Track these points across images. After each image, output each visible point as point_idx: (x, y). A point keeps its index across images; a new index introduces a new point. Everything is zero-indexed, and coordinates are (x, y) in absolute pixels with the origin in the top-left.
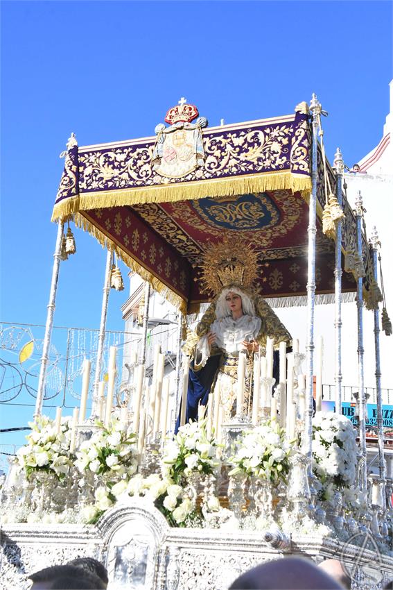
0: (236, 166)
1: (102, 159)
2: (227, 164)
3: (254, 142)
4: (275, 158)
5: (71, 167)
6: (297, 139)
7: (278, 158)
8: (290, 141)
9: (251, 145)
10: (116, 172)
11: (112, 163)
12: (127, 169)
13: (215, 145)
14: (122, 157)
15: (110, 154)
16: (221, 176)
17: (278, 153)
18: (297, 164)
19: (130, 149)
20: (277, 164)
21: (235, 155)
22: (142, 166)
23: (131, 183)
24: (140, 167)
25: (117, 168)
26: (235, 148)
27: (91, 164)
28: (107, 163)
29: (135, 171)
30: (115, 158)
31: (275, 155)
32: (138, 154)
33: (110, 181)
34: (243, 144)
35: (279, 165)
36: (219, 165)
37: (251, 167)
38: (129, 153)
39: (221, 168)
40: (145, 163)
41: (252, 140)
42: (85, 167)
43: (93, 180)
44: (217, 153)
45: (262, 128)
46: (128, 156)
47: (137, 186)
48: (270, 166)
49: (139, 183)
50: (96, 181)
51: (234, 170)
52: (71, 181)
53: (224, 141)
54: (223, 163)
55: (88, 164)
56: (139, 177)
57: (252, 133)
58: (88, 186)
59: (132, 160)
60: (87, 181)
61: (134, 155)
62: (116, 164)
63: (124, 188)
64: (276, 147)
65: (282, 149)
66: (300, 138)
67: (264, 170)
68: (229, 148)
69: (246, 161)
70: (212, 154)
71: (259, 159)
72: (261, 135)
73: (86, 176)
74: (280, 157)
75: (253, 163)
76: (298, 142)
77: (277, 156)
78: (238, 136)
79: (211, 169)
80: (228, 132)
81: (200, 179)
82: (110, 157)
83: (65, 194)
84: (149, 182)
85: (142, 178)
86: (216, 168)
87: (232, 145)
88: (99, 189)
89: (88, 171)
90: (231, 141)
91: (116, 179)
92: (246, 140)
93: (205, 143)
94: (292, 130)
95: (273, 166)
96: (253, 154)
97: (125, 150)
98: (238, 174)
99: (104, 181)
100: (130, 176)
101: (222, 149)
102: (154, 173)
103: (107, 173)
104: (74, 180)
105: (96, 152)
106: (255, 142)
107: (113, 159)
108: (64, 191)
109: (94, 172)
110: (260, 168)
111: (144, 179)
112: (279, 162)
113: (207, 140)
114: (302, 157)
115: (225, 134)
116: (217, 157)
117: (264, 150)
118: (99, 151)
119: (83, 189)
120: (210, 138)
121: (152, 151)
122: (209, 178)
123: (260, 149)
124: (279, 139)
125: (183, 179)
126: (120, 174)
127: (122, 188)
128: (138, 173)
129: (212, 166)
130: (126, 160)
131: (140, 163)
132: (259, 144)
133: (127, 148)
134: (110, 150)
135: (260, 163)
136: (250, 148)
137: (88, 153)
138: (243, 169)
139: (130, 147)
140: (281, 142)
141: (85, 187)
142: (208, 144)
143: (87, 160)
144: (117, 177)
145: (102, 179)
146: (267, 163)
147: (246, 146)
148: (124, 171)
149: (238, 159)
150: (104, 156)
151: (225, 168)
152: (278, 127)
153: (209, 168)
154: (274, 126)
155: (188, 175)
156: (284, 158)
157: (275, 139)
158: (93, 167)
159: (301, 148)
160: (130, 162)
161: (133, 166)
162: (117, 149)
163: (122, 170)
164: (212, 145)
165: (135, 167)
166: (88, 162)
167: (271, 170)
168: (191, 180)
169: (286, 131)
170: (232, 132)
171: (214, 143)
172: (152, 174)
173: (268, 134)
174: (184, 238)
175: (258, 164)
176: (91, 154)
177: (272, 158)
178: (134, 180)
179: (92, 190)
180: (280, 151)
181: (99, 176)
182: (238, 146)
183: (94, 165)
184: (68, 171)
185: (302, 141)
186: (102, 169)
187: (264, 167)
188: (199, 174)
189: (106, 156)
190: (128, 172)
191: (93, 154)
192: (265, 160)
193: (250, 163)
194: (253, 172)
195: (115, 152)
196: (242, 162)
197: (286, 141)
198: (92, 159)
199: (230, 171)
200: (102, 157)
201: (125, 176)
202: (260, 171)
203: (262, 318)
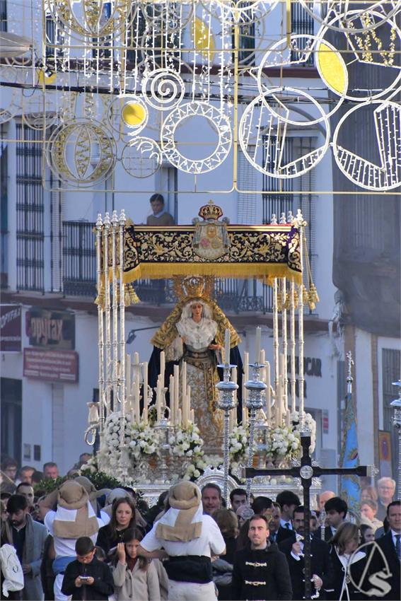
0: (251, 256)
2: (246, 254)
3: (264, 242)
5: (132, 243)
6: (293, 245)
7: (279, 255)
8: (287, 244)
9: (262, 243)
10: (166, 250)
11: (162, 242)
12: (174, 248)
13: (237, 240)
14: (170, 239)
15: (160, 235)
16: (241, 262)
17: (279, 251)
18: (295, 264)
19: (175, 234)
21: (251, 249)
23: (178, 259)
24: (184, 248)
25: (166, 247)
26: (251, 244)
27: (146, 241)
28: (158, 242)
29: (180, 250)
30: (164, 239)
32: (182, 238)
33: (162, 256)
34: (256, 242)
35: (280, 259)
36: (240, 254)
37: (262, 258)
39: (242, 256)
40: (187, 246)
41: (262, 240)
42: (141, 243)
43: (149, 254)
44: (239, 245)
45: (269, 233)
46: (174, 238)
47: (182, 262)
48: (274, 259)
49: (183, 260)
50: (151, 255)
51: (250, 258)
52: (134, 255)
53: (243, 238)
54: (243, 253)
55: (143, 241)
56: (183, 255)
57: (263, 236)
58: (145, 257)
59: (177, 242)
60: (144, 254)
61: (179, 239)
62: (166, 244)
65: (282, 249)
66: (295, 245)
67: (271, 261)
68: (247, 243)
69: (258, 254)
70: (235, 246)
71: (267, 254)
72: (268, 237)
73: (144, 250)
74: (281, 254)
75: (263, 256)
76: (294, 248)
77: (279, 253)
78: (253, 236)
79: (235, 256)
80: (246, 232)
81: (227, 262)
82: (160, 238)
83: (132, 265)
84: (191, 260)
85: (185, 256)
86: (238, 256)
87: (249, 242)
88: (153, 261)
89: (145, 246)
90: (248, 239)
91: (167, 255)
92: (258, 239)
93: (230, 237)
94: (289, 238)
95: (276, 260)
96: (263, 250)
97: (172, 234)
98: (253, 262)
99: (157, 256)
100: (176, 254)
101: (243, 244)
102: (194, 254)
103: (159, 250)
104: (137, 254)
105: (149, 232)
108: (131, 262)
109: (149, 247)
110: (268, 260)
111: (187, 257)
112: (280, 257)
113: (231, 235)
114: (298, 259)
115: (244, 233)
116: (238, 249)
117: (270, 248)
118: (151, 232)
119: (142, 259)
120: (234, 234)
121: (192, 237)
122: (234, 262)
123: (268, 247)
124: (280, 242)
125: (215, 261)
126: (169, 251)
127: (171, 262)
128: (182, 252)
129: (236, 254)
130: (173, 242)
131: (183, 245)
132: (267, 244)
133: (173, 232)
134: (159, 232)
135: (268, 257)
136: (261, 246)
137: (143, 232)
138: (257, 259)
141: (144, 259)
142: (233, 239)
144: (166, 253)
145: (155, 253)
146: (273, 257)
147: (258, 243)
148: (172, 250)
149: (253, 252)
151: (244, 256)
152: (279, 234)
153: (233, 255)
154: (277, 233)
156: (284, 255)
157: (278, 242)
158: (148, 243)
159: (296, 253)
161: (179, 247)
162: (165, 232)
163: (170, 249)
164: (235, 240)
166: (143, 239)
167: (275, 262)
168: (221, 262)
169: (285, 238)
170: (249, 232)
171: (236, 238)
173: (273, 238)
175: (266, 257)
176: (145, 233)
177: (276, 254)
178: (180, 257)
179: (149, 261)
181: (153, 251)
182: (253, 243)
184: (132, 247)
185: (297, 248)
186: (156, 247)
187: (270, 259)
188: (227, 258)
189: (157, 236)
190: (175, 251)
191: (147, 234)
192: (271, 255)
193: (261, 255)
194: (263, 262)
195: (164, 234)
196: (255, 254)
197: (284, 244)
198: (147, 237)
199: (248, 259)
200: (154, 237)
201: (173, 253)
202: (268, 262)
203: (217, 321)
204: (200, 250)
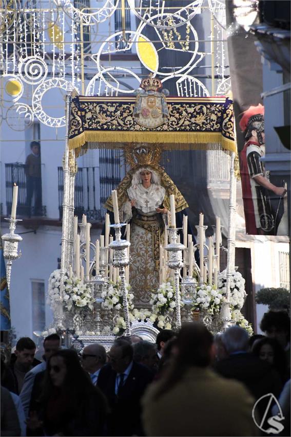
0: (188, 125)
1: (98, 109)
2: (183, 123)
4: (213, 124)
5: (77, 112)
6: (227, 116)
7: (215, 124)
8: (222, 115)
9: (198, 113)
10: (109, 119)
11: (105, 112)
12: (116, 117)
13: (175, 110)
14: (112, 109)
15: (104, 105)
16: (179, 131)
17: (215, 121)
18: (228, 133)
19: (117, 104)
20: (214, 128)
21: (188, 119)
22: (126, 117)
23: (120, 128)
25: (109, 116)
26: (188, 114)
27: (90, 110)
28: (102, 112)
29: (121, 119)
30: (107, 109)
31: (213, 122)
32: (124, 108)
33: (105, 124)
34: (193, 112)
35: (216, 129)
36: (178, 124)
37: (198, 128)
38: (117, 107)
40: (128, 115)
41: (199, 111)
42: (86, 113)
43: (93, 123)
44: (177, 115)
45: (205, 104)
46: (116, 108)
47: (124, 130)
48: (210, 129)
49: (125, 128)
50: (95, 123)
51: (188, 128)
52: (79, 123)
53: (182, 109)
55: (88, 110)
56: (124, 124)
57: (199, 106)
58: (89, 126)
59: (119, 112)
60: (89, 122)
61: (121, 109)
62: (108, 113)
63: (114, 130)
64: (214, 117)
65: (217, 119)
66: (229, 116)
67: (207, 130)
68: (184, 113)
69: (195, 123)
70: (173, 116)
71: (203, 123)
72: (204, 108)
73: (88, 119)
74: (216, 124)
75: (199, 125)
76: (228, 118)
78: (190, 107)
79: (173, 125)
81: (166, 131)
82: (103, 108)
83: (76, 132)
84: (132, 129)
85: (127, 125)
86: (176, 125)
87: (187, 112)
88: (96, 129)
89: (89, 115)
90: (186, 109)
91: (109, 124)
92: (195, 110)
93: (169, 108)
94: (224, 109)
95: (212, 129)
96: (200, 119)
97: (114, 105)
98: (190, 131)
99: (101, 124)
100: (118, 123)
101: (180, 114)
102: (135, 123)
103: (102, 119)
104: (81, 122)
105: (93, 102)
106: (201, 112)
107: (106, 109)
108: (75, 130)
109: (92, 116)
110: (204, 129)
111: (129, 126)
112: (215, 126)
113: (170, 106)
114: (231, 129)
115: (182, 104)
116: (177, 118)
117: (206, 118)
118: (95, 102)
119: (86, 127)
120: (172, 105)
121: (133, 108)
122: (172, 131)
123: (204, 117)
124: (216, 112)
125: (155, 130)
126: (112, 120)
127: (113, 130)
128: (124, 121)
129: (174, 123)
130: (115, 111)
131: (125, 115)
132: (203, 114)
133: (116, 103)
134: (103, 103)
135: (204, 126)
136: (198, 116)
137: (87, 102)
138: (193, 128)
139: (117, 102)
140: (216, 115)
141: (88, 127)
142: (171, 109)
143: (87, 108)
144: (109, 122)
145: (99, 122)
146: (208, 126)
147: (195, 113)
148: (114, 119)
149: (190, 121)
150: (99, 106)
151: (182, 126)
152: (215, 105)
153: (172, 124)
154: (213, 104)
155: (158, 127)
156: (218, 125)
157: (213, 112)
158: (92, 113)
159: (230, 123)
161: (120, 116)
162: (108, 102)
163: (113, 118)
164: (173, 110)
165: (122, 117)
166: (88, 108)
167: (211, 131)
168: (160, 131)
169: (220, 108)
170: (187, 103)
171: (174, 109)
172: (134, 123)
173: (209, 109)
175: (202, 126)
176: (89, 104)
177: (211, 124)
178: (122, 126)
179: (92, 129)
181: (97, 120)
182: (190, 113)
183: (93, 112)
184: (76, 116)
185: (230, 118)
186: (99, 116)
187: (206, 129)
188: (165, 127)
189: (101, 106)
190: (117, 120)
191: (91, 104)
192: (207, 124)
193: (197, 125)
194: (200, 131)
195: (107, 105)
196: (192, 123)
197: (219, 114)
198: (91, 107)
199: (185, 128)
200: (97, 107)
201: (115, 122)
202: (204, 131)
203: (166, 187)
204: (141, 120)
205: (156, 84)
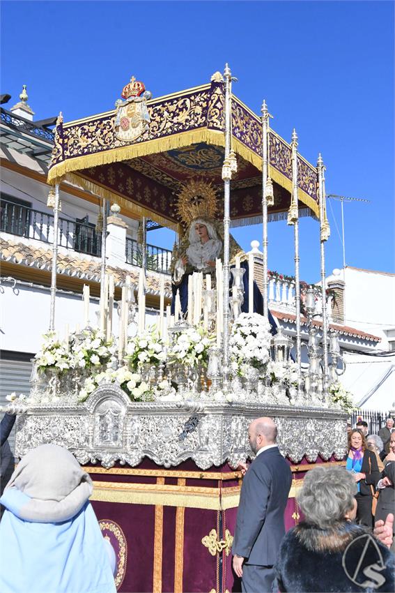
0: (171, 127)
1: (80, 131)
2: (165, 126)
3: (183, 108)
5: (58, 140)
6: (212, 103)
7: (199, 118)
8: (207, 104)
9: (181, 110)
10: (90, 140)
11: (86, 134)
12: (97, 137)
13: (157, 113)
14: (93, 129)
15: (86, 127)
16: (161, 136)
17: (199, 114)
18: (212, 122)
19: (98, 122)
20: (199, 123)
21: (170, 119)
23: (100, 148)
24: (106, 135)
25: (90, 137)
26: (170, 113)
27: (73, 135)
28: (83, 134)
29: (102, 138)
30: (89, 130)
31: (198, 116)
32: (104, 125)
33: (86, 148)
34: (176, 110)
35: (201, 124)
36: (159, 128)
37: (181, 127)
38: (98, 125)
39: (161, 130)
40: (109, 132)
41: (182, 106)
42: (69, 139)
43: (74, 149)
44: (158, 118)
45: (188, 96)
46: (97, 127)
47: (104, 150)
48: (194, 125)
49: (105, 148)
50: (76, 149)
51: (170, 130)
52: (59, 152)
53: (162, 109)
54: (162, 126)
55: (70, 136)
56: (105, 143)
57: (182, 101)
58: (71, 153)
60: (70, 149)
61: (102, 126)
62: (89, 134)
64: (199, 110)
65: (202, 111)
66: (214, 102)
67: (190, 128)
68: (166, 114)
69: (178, 123)
70: (154, 120)
71: (187, 121)
72: (188, 101)
73: (70, 146)
74: (201, 118)
75: (182, 124)
76: (213, 104)
77: (199, 116)
78: (172, 104)
80: (165, 102)
81: (147, 140)
82: (85, 130)
83: (55, 162)
84: (112, 146)
85: (107, 143)
86: (157, 130)
87: (168, 112)
88: (78, 155)
89: (71, 142)
90: (167, 108)
91: (90, 146)
92: (177, 106)
93: (149, 112)
94: (209, 96)
95: (196, 125)
96: (183, 117)
97: (95, 123)
98: (172, 133)
99: (81, 149)
100: (99, 143)
101: (161, 115)
102: (115, 139)
103: (83, 143)
104: (61, 150)
105: (75, 126)
107: (87, 130)
108: (54, 159)
109: (74, 142)
110: (187, 128)
111: (109, 144)
112: (200, 121)
113: (151, 109)
114: (216, 117)
115: (163, 103)
116: (158, 122)
117: (190, 113)
118: (78, 125)
119: (67, 156)
120: (153, 108)
121: (114, 121)
122: (153, 139)
123: (187, 113)
124: (200, 103)
125: (135, 142)
126: (92, 142)
127: (94, 153)
128: (104, 140)
129: (155, 129)
130: (96, 130)
131: (105, 132)
132: (187, 109)
133: (96, 121)
134: (84, 124)
135: (187, 124)
136: (181, 113)
137: (70, 128)
138: (175, 129)
139: (98, 120)
140: (201, 106)
141: (69, 155)
142: (152, 113)
143: (69, 134)
144: (90, 144)
145: (80, 147)
146: (192, 123)
147: (178, 110)
148: (95, 140)
149: (172, 122)
151: (163, 130)
152: (199, 94)
153: (153, 131)
154: (197, 94)
155: (138, 138)
156: (204, 118)
157: (197, 104)
158: (74, 138)
159: (215, 109)
160: (99, 131)
161: (101, 134)
162: (89, 122)
163: (93, 139)
164: (154, 113)
165: (102, 136)
167: (195, 128)
168: (140, 142)
169: (205, 97)
170: (168, 101)
171: (155, 111)
173: (193, 101)
174: (169, 179)
176: (72, 128)
177: (196, 119)
178: (102, 146)
179: (74, 156)
180: (201, 113)
181: (78, 145)
182: (172, 112)
183: (75, 136)
184: (57, 144)
185: (216, 103)
186: (80, 140)
187: (190, 126)
188: (146, 136)
189: (82, 129)
190: (97, 140)
191: (74, 128)
192: (191, 121)
193: (179, 124)
194: (183, 130)
195: (88, 125)
196: (175, 124)
197: (204, 104)
198: (73, 132)
199: (167, 132)
201: (95, 143)
202: (188, 130)
204: (121, 134)
205: (137, 87)
